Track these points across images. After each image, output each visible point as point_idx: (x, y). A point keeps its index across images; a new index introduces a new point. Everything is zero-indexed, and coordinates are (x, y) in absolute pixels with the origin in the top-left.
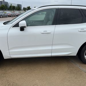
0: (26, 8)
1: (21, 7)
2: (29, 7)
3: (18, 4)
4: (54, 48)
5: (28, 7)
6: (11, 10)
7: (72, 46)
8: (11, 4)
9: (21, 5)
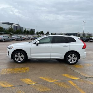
0: (39, 32)
1: (35, 31)
2: (43, 32)
3: (32, 29)
4: (52, 54)
5: (41, 32)
6: (25, 34)
7: (60, 53)
8: (25, 29)
9: (35, 30)
